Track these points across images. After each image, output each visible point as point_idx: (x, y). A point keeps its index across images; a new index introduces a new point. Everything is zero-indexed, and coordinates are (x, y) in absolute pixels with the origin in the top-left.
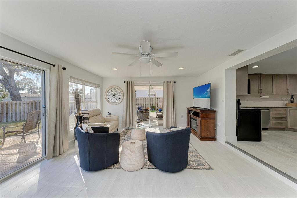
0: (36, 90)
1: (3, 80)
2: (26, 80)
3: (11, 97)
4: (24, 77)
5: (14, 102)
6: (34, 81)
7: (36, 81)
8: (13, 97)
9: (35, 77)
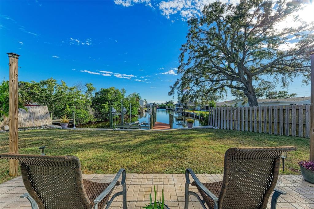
0: (275, 96)
1: (244, 88)
2: (264, 83)
3: (249, 103)
4: (262, 80)
5: (251, 108)
6: (273, 84)
7: (275, 83)
8: (251, 103)
9: (274, 78)
